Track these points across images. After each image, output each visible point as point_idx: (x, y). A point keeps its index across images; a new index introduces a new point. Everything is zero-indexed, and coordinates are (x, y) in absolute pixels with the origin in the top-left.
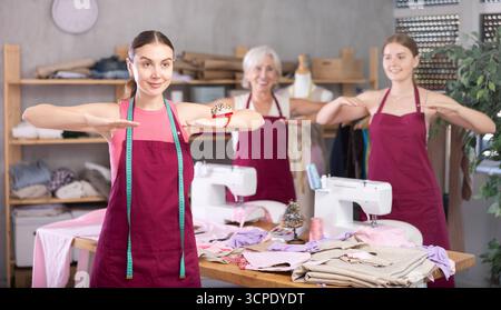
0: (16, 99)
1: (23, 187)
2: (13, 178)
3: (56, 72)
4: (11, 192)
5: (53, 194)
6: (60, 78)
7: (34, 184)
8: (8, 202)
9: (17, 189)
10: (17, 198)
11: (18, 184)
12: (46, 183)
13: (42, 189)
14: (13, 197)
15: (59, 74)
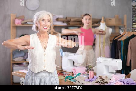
0: (14, 30)
1: (16, 58)
2: (13, 55)
3: (26, 22)
4: (12, 59)
5: (25, 60)
6: (28, 24)
7: (20, 57)
8: (11, 62)
9: (14, 58)
10: (14, 61)
11: (15, 57)
12: (23, 57)
13: (22, 58)
14: (13, 61)
15: (27, 23)
